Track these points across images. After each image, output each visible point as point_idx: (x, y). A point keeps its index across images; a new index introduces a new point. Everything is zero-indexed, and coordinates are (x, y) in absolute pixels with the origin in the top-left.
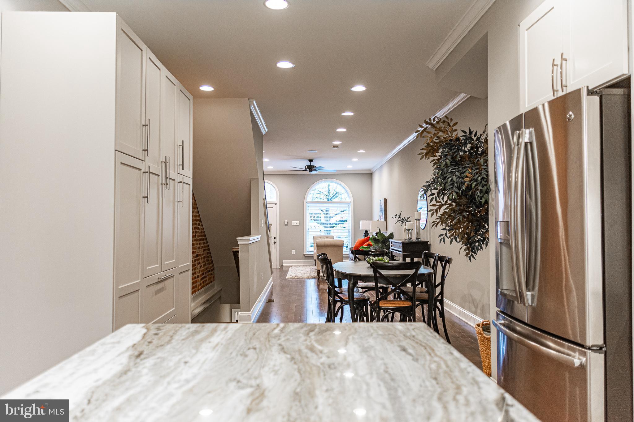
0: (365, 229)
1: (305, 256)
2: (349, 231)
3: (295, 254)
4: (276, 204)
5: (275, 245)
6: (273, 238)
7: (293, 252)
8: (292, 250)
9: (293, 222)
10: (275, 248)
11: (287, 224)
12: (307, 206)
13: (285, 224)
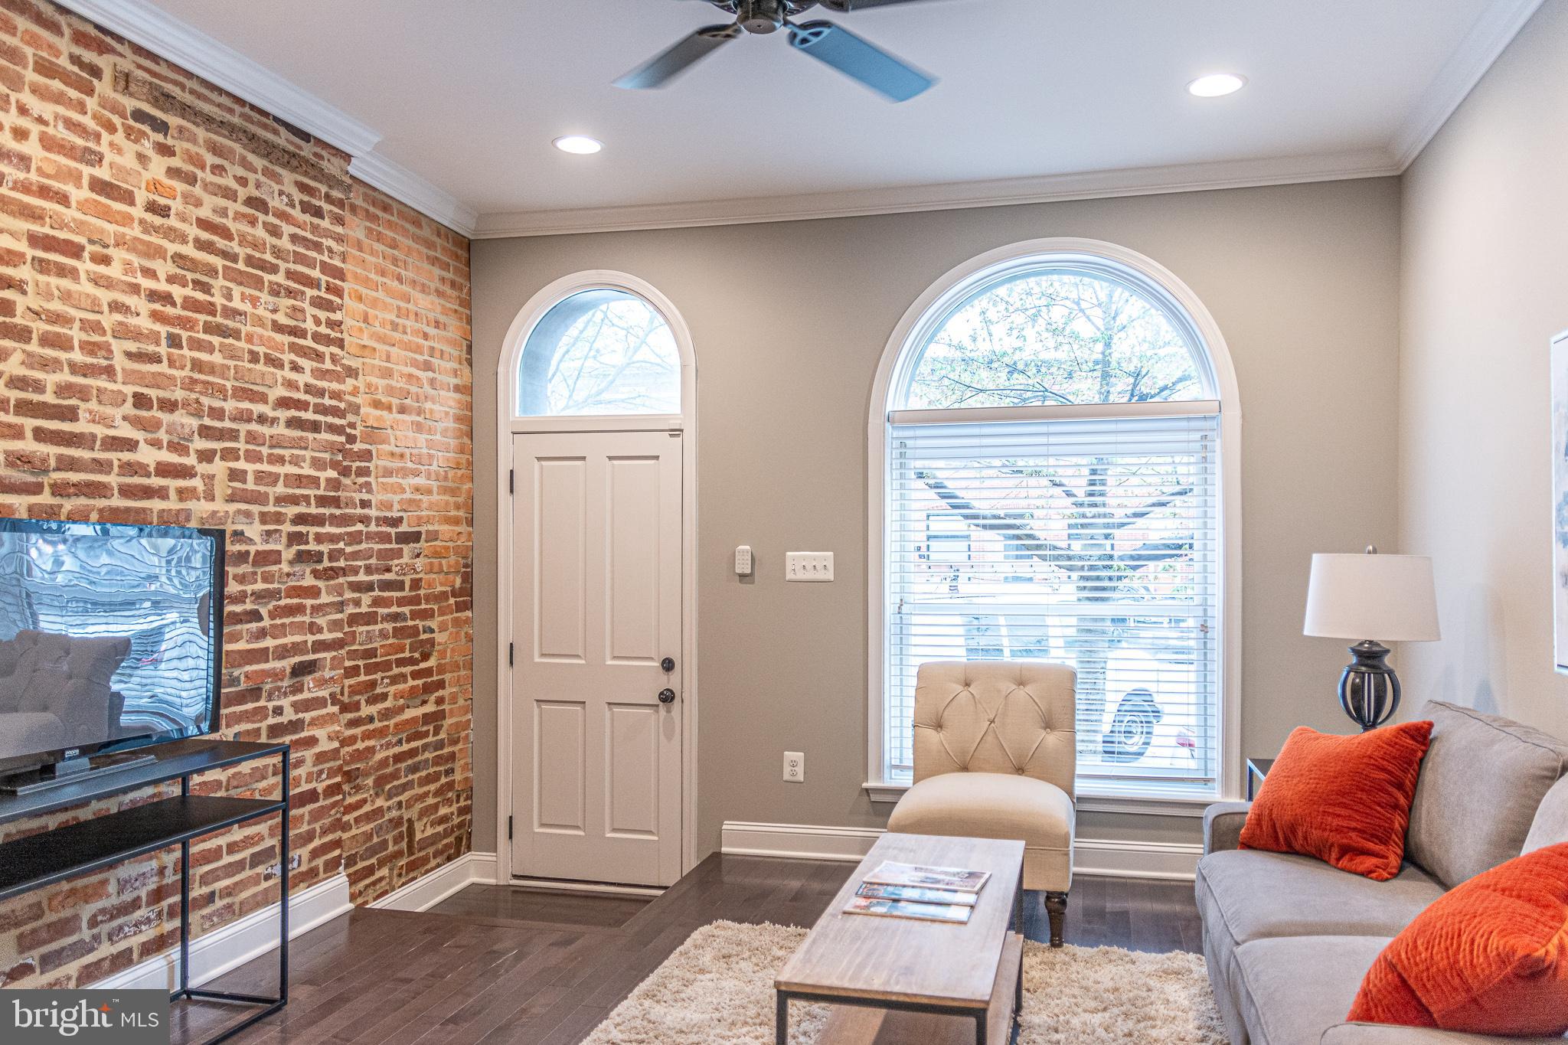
0: (1358, 634)
1: (874, 797)
2: (1204, 628)
3: (801, 777)
4: (676, 432)
5: (669, 711)
6: (657, 664)
7: (794, 764)
8: (786, 753)
9: (789, 553)
10: (669, 737)
11: (748, 571)
12: (896, 443)
13: (738, 571)
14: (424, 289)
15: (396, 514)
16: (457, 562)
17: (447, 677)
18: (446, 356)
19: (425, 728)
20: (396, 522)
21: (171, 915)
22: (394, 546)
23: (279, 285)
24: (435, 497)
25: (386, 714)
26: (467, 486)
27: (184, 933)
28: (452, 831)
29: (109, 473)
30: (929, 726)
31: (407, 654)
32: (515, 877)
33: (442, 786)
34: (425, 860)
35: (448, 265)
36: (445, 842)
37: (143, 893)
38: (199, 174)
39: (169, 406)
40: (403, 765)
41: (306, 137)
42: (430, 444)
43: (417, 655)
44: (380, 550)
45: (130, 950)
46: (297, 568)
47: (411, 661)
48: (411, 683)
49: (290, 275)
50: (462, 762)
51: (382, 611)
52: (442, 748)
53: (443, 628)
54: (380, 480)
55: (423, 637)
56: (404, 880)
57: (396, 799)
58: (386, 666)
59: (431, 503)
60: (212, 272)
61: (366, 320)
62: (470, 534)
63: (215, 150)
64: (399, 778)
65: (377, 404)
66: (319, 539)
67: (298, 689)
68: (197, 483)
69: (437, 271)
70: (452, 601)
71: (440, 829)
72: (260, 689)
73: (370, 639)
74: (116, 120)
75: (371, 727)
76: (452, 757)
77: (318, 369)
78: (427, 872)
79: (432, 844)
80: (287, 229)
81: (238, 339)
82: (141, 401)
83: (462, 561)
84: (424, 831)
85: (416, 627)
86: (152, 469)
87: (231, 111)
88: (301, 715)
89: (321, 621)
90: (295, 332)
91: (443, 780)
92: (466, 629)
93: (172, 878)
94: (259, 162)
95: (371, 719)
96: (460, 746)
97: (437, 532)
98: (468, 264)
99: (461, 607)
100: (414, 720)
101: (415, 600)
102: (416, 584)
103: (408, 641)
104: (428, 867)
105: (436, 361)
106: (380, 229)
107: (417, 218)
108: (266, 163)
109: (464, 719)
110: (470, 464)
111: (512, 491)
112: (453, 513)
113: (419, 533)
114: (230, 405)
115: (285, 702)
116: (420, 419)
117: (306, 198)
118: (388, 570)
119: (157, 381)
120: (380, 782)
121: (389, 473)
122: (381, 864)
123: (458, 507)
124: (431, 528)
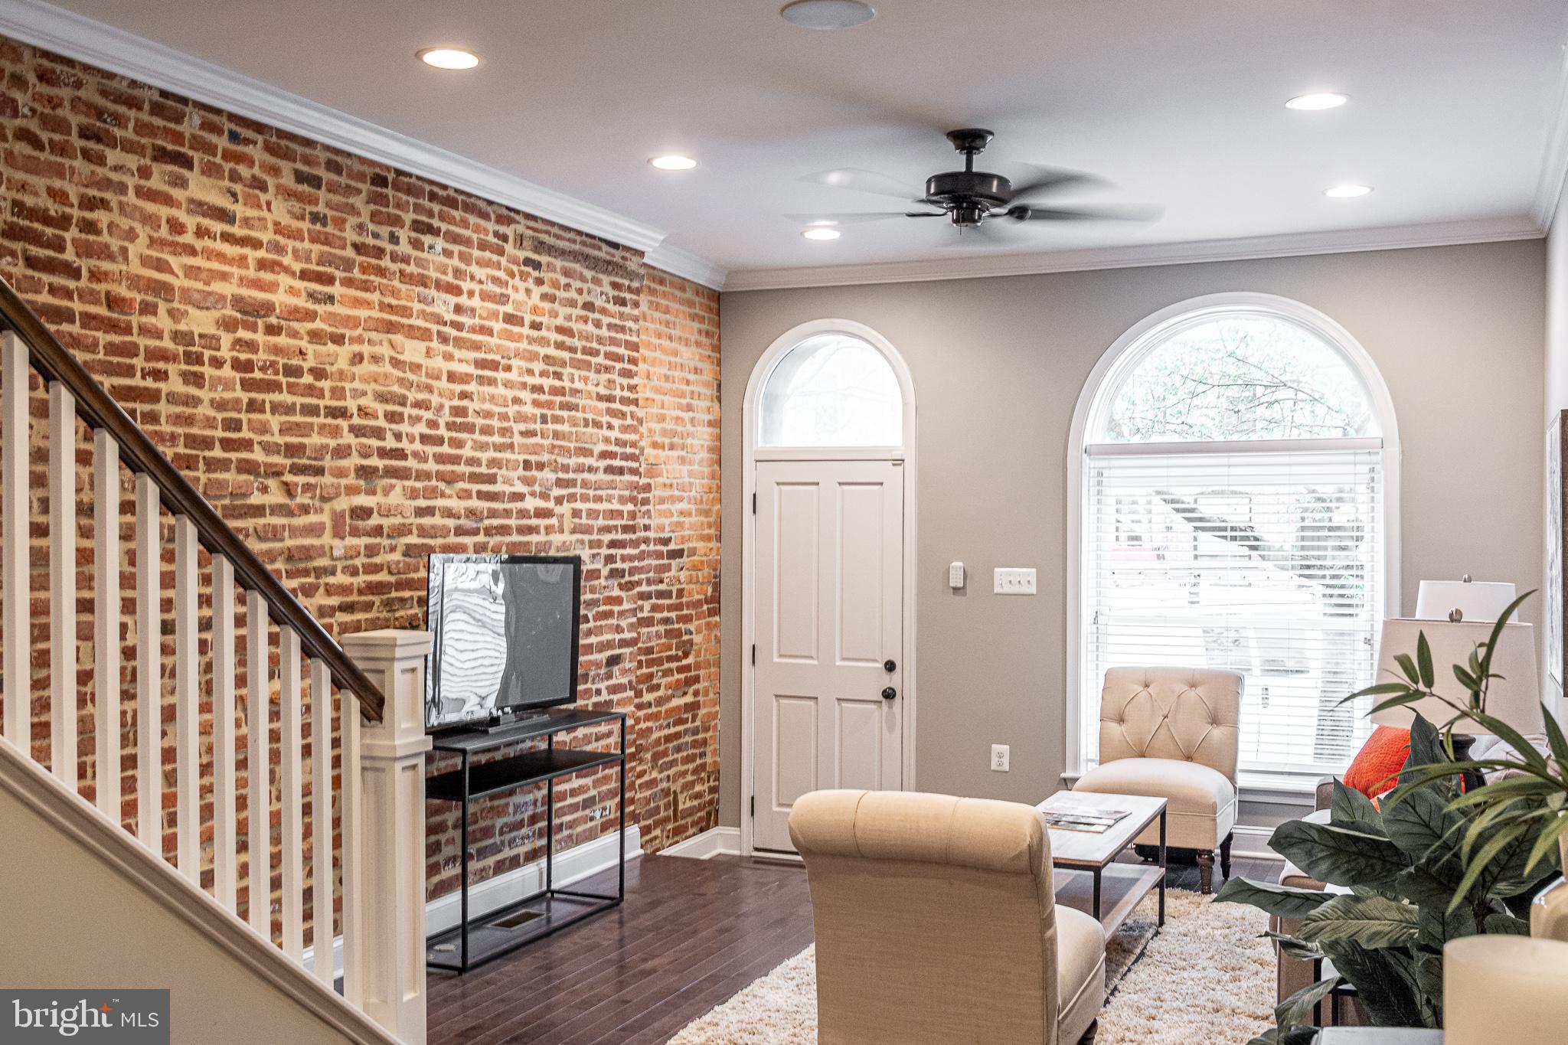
3: (1006, 767)
4: (899, 462)
5: (891, 707)
6: (880, 665)
7: (1000, 756)
8: (994, 746)
9: (997, 570)
10: (891, 729)
11: (961, 585)
12: (1093, 473)
13: (952, 584)
14: (687, 343)
15: (666, 535)
16: (709, 574)
17: (702, 673)
18: (702, 396)
19: (685, 716)
20: (666, 541)
21: (541, 835)
22: (665, 561)
23: (601, 365)
24: (694, 519)
25: (660, 701)
26: (717, 507)
27: (548, 851)
28: (705, 806)
29: (511, 518)
30: (1112, 720)
31: (673, 652)
32: (756, 849)
33: (697, 766)
34: (685, 828)
35: (704, 318)
36: (699, 814)
37: (526, 816)
38: (558, 293)
39: (540, 466)
40: (671, 745)
41: (615, 246)
42: (691, 474)
43: (680, 653)
44: (656, 566)
45: (518, 856)
46: (610, 582)
47: (677, 658)
48: (677, 676)
49: (608, 356)
50: (712, 747)
51: (658, 616)
52: (697, 734)
53: (699, 631)
54: (657, 507)
55: (685, 638)
56: (670, 841)
57: (666, 773)
58: (658, 662)
59: (690, 523)
60: (563, 364)
61: (648, 377)
62: (718, 549)
63: (567, 273)
64: (668, 756)
65: (655, 445)
66: (624, 559)
67: (609, 676)
68: (554, 521)
69: (696, 325)
70: (705, 607)
71: (696, 803)
72: (587, 675)
73: (650, 639)
74: (515, 268)
75: (650, 711)
76: (705, 742)
77: (623, 426)
78: (687, 838)
79: (691, 815)
80: (606, 320)
81: (578, 411)
82: (527, 465)
83: (713, 573)
84: (685, 804)
85: (679, 630)
86: (532, 513)
87: (574, 241)
88: (611, 697)
89: (624, 623)
90: (610, 399)
91: (698, 762)
92: (716, 632)
93: (541, 809)
94: (589, 274)
95: (650, 705)
96: (710, 733)
97: (695, 548)
98: (719, 314)
99: (713, 612)
100: (677, 708)
101: (678, 607)
102: (680, 593)
103: (674, 641)
104: (688, 834)
105: (695, 402)
106: (658, 300)
107: (682, 284)
108: (593, 273)
109: (714, 710)
110: (719, 487)
111: (754, 512)
112: (707, 531)
113: (682, 550)
114: (573, 461)
115: (603, 686)
116: (683, 453)
117: (616, 293)
118: (661, 581)
119: (536, 449)
120: (656, 757)
121: (662, 501)
122: (657, 824)
123: (710, 526)
124: (691, 545)
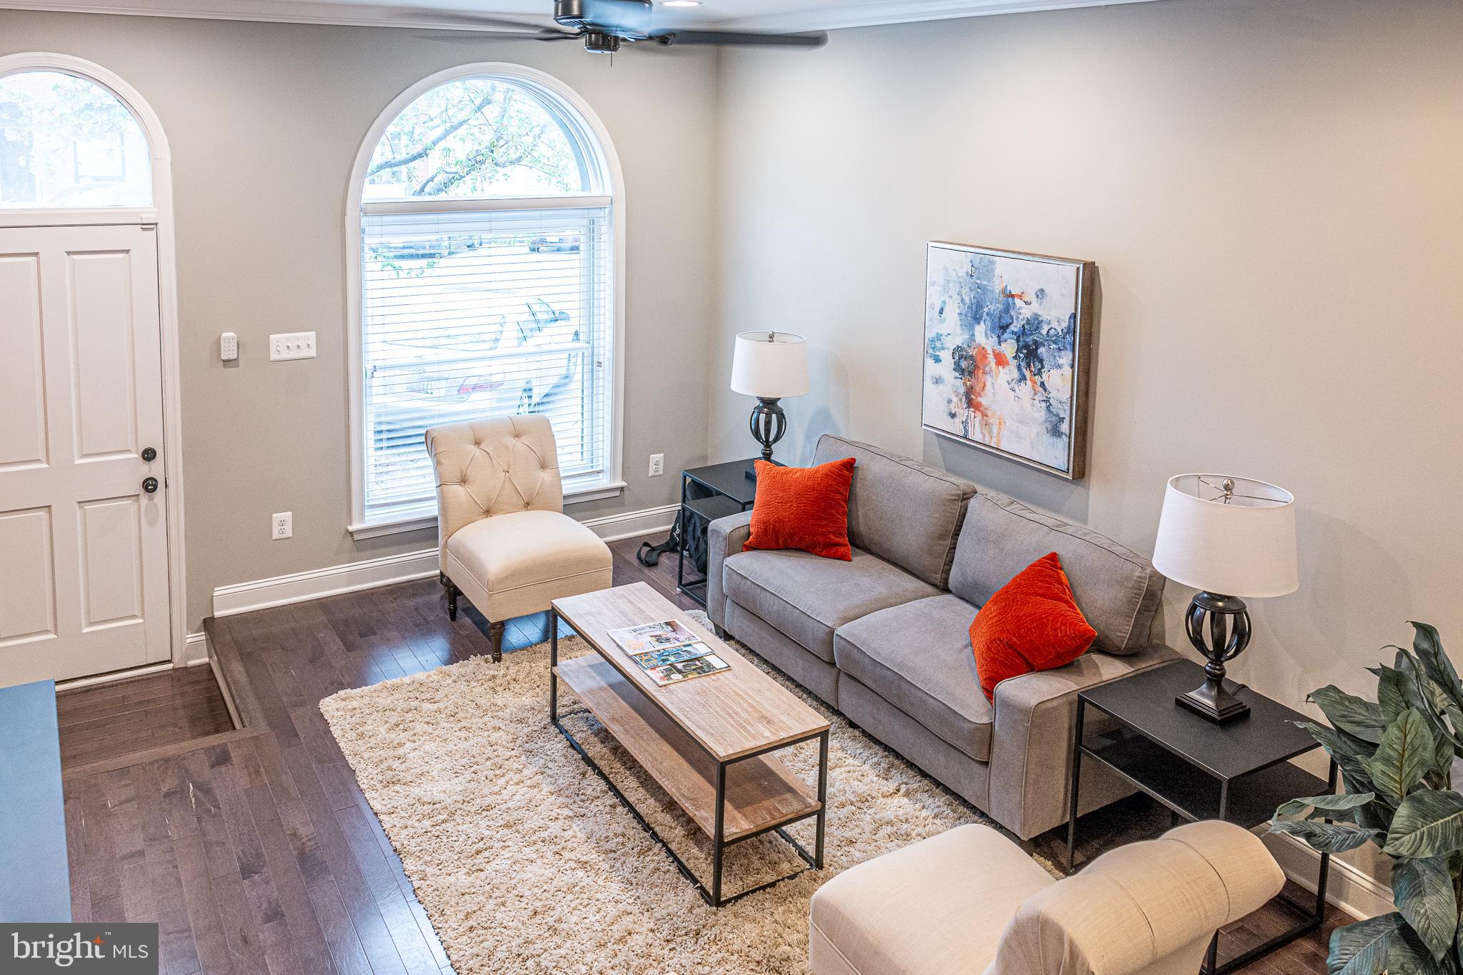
1: (357, 537)
3: (289, 533)
4: (150, 226)
5: (151, 499)
6: (136, 456)
7: (282, 523)
8: (275, 515)
9: (272, 337)
10: (152, 523)
11: (233, 356)
13: (224, 357)
